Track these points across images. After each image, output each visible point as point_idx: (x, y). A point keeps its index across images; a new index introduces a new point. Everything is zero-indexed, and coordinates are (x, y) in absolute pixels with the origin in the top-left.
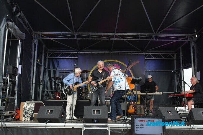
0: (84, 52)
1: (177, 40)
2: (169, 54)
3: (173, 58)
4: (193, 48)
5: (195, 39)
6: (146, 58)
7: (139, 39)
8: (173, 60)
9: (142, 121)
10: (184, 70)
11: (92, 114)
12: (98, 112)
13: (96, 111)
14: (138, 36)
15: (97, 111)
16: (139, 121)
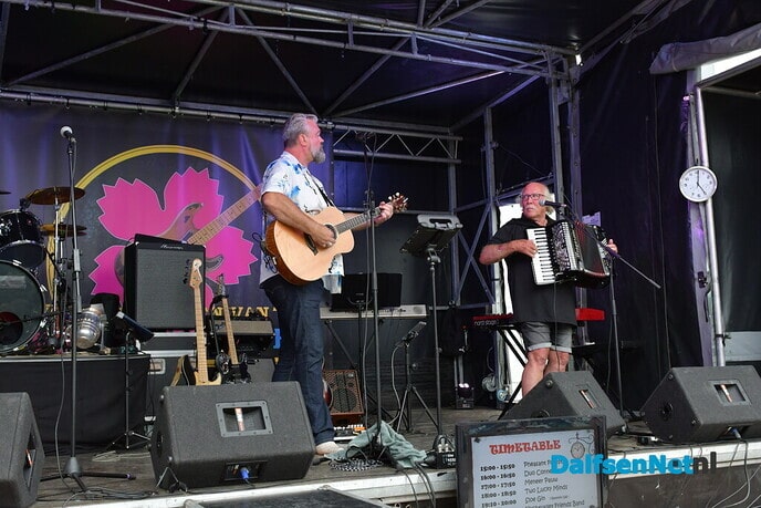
0: (28, 94)
1: (509, 70)
2: (433, 137)
3: (446, 156)
4: (563, 109)
5: (575, 74)
6: (336, 148)
7: (351, 46)
8: (446, 166)
9: (509, 448)
10: (501, 208)
11: (224, 432)
12: (254, 417)
13: (238, 411)
14: (344, 27)
15: (245, 411)
16: (494, 449)
